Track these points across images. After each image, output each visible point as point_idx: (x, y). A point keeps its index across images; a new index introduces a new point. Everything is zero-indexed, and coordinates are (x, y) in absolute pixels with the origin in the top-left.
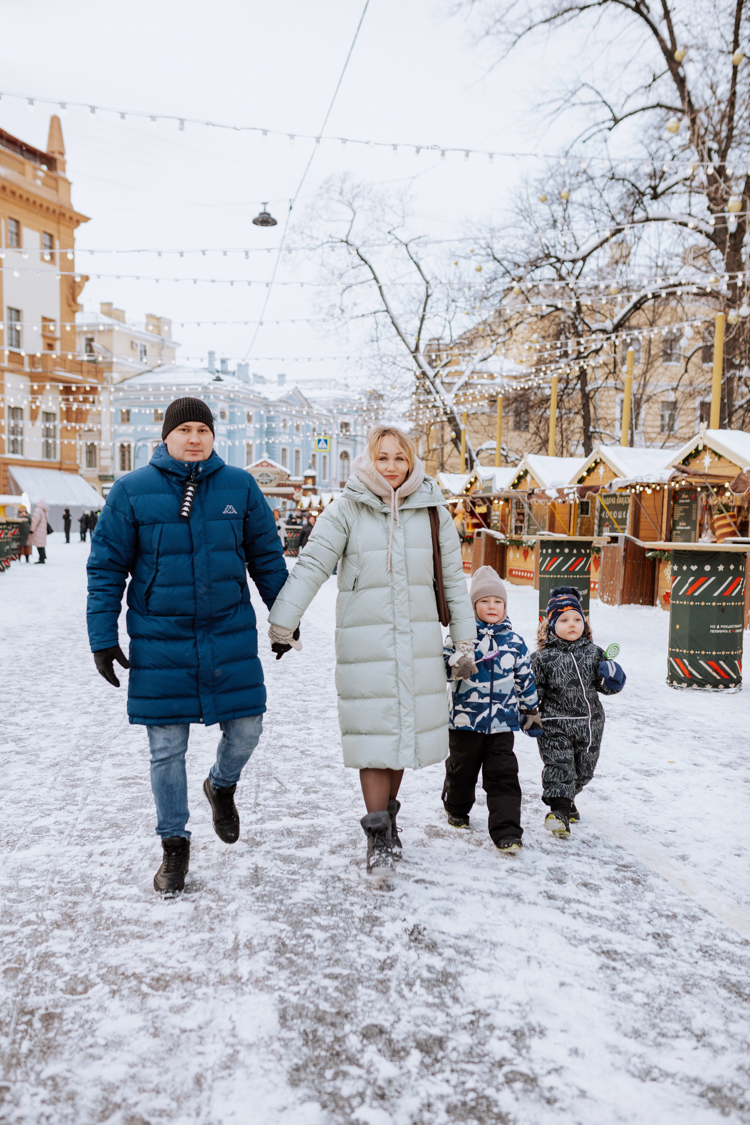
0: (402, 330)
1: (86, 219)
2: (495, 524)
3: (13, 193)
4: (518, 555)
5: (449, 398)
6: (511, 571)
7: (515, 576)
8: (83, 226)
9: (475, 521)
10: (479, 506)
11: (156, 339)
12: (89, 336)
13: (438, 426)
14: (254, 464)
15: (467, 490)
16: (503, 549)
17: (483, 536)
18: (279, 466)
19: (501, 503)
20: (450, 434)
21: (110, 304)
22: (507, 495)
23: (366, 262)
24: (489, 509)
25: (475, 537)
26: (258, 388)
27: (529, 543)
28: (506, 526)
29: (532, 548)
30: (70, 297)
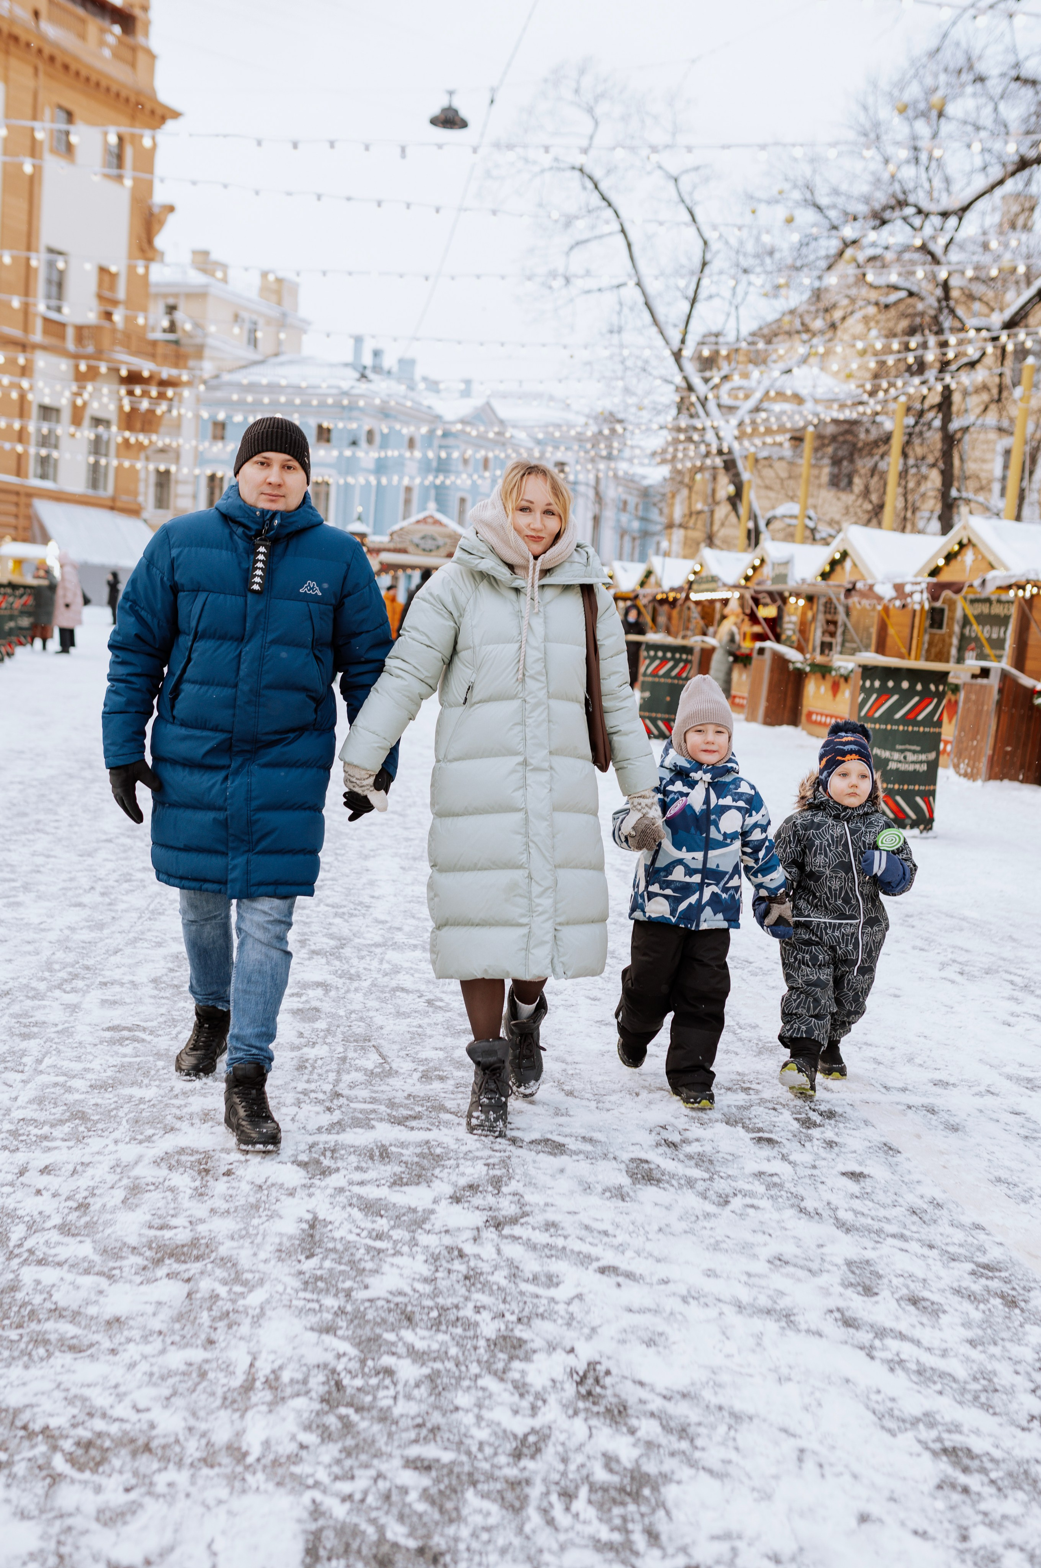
0: (661, 318)
1: (176, 115)
2: (789, 638)
3: (66, 67)
4: (822, 689)
5: (729, 430)
6: (810, 714)
7: (816, 723)
8: (170, 125)
9: (757, 629)
10: (765, 605)
11: (273, 312)
12: (171, 301)
13: (707, 475)
14: (413, 519)
15: (747, 578)
16: (798, 678)
17: (767, 656)
18: (452, 525)
19: (802, 602)
20: (726, 489)
21: (206, 253)
22: (810, 590)
23: (610, 205)
24: (780, 610)
25: (755, 655)
26: (429, 400)
27: (843, 671)
28: (807, 640)
29: (846, 679)
30: (144, 236)
